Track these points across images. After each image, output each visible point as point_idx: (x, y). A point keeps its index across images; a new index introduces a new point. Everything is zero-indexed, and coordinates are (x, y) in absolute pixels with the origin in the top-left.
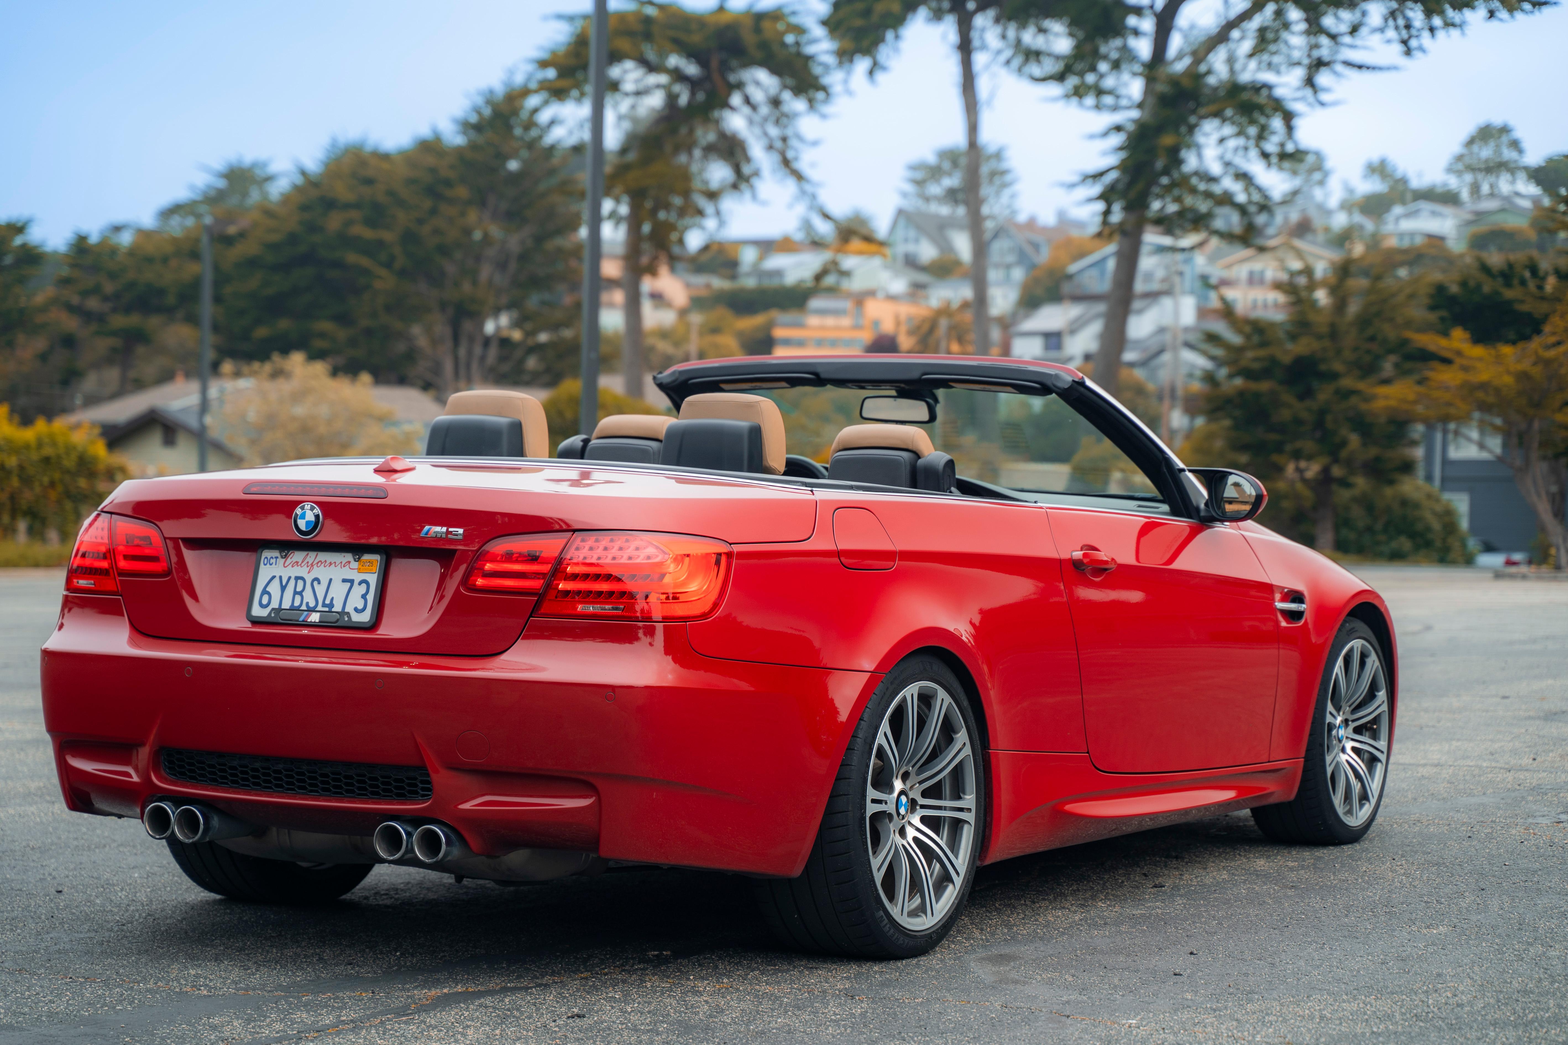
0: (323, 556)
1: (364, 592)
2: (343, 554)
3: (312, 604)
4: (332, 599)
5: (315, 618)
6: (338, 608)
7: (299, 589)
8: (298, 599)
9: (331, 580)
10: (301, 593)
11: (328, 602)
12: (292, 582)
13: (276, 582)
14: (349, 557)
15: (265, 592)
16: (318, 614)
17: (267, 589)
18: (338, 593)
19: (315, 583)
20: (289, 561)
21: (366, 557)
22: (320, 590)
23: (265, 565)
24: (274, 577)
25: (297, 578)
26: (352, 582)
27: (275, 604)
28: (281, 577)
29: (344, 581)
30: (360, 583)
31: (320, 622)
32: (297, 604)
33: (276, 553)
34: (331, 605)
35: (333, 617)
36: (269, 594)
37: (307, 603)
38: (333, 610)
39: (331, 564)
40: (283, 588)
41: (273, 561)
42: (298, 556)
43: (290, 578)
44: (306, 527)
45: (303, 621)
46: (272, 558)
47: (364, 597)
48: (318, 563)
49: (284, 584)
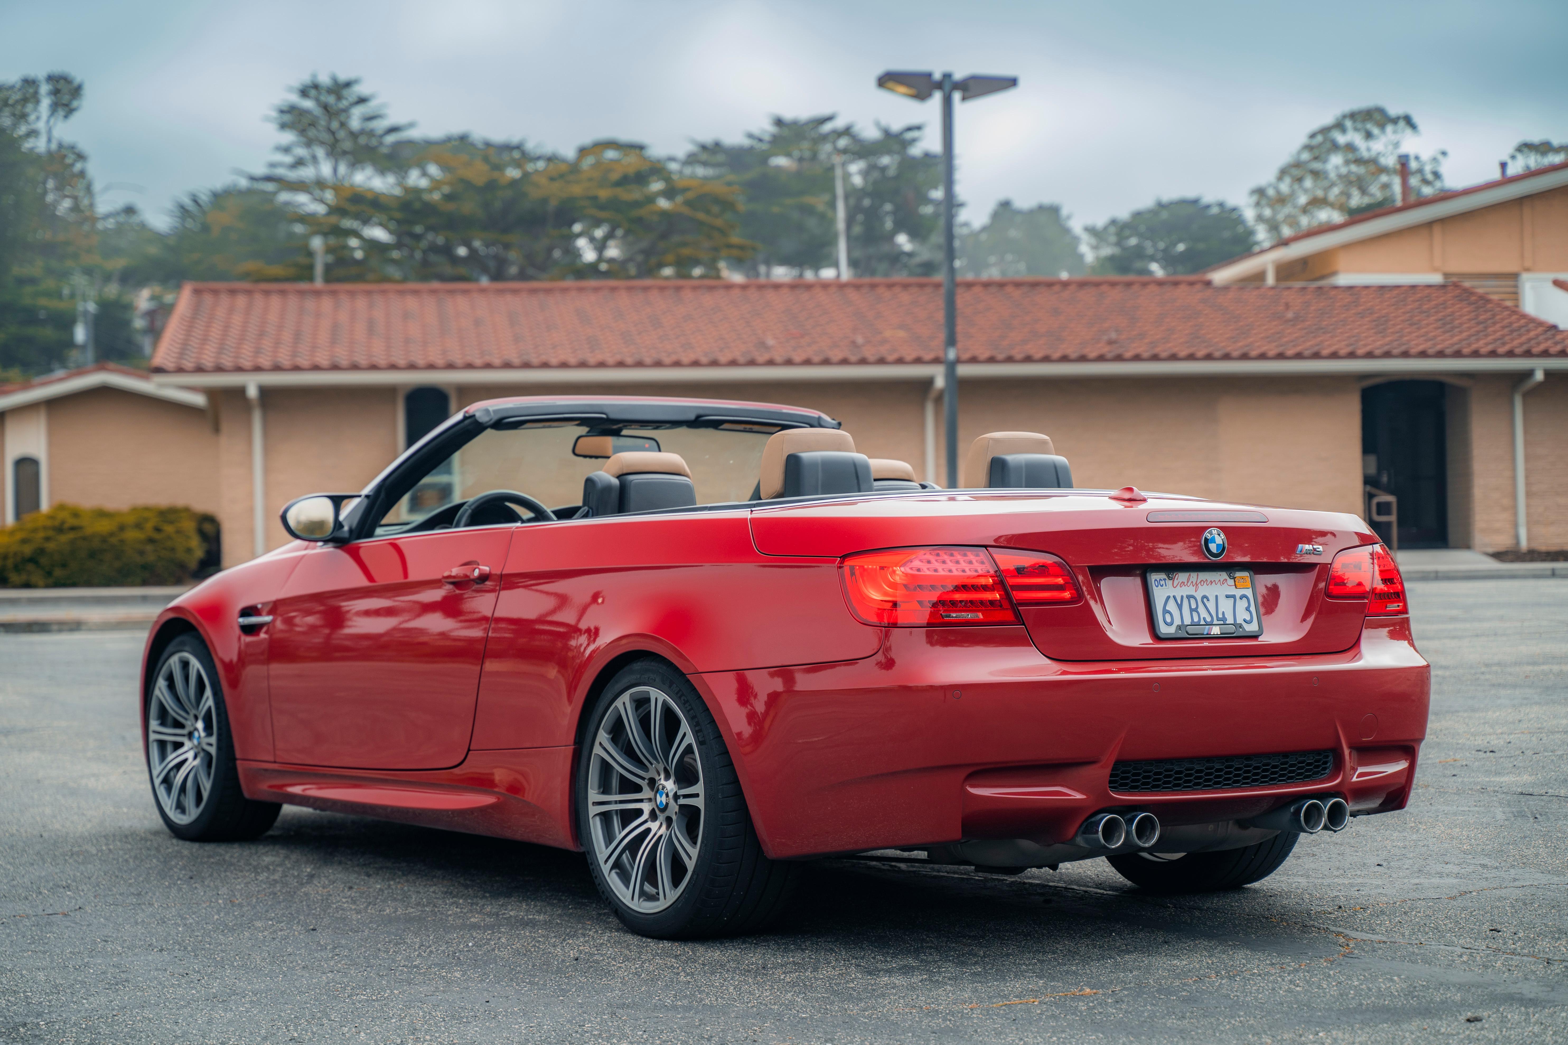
0: (1203, 576)
1: (1246, 605)
2: (1219, 573)
3: (1209, 619)
4: (1223, 613)
5: (1216, 631)
6: (1230, 620)
7: (1194, 606)
8: (1195, 614)
9: (1217, 596)
10: (1196, 610)
11: (1220, 616)
12: (1185, 601)
13: (1172, 601)
14: (1224, 575)
15: (1165, 611)
16: (1218, 627)
17: (1167, 608)
18: (1226, 607)
19: (1205, 600)
20: (1176, 582)
21: (1238, 574)
22: (1211, 605)
23: (1157, 586)
24: (1168, 598)
25: (1189, 597)
26: (1234, 597)
27: (1177, 622)
28: (1174, 597)
29: (1227, 596)
30: (1241, 598)
31: (1221, 634)
32: (1196, 619)
33: (1162, 576)
34: (1224, 619)
35: (1232, 629)
36: (1169, 612)
37: (1204, 619)
38: (1227, 622)
39: (1211, 582)
40: (1180, 607)
41: (1162, 582)
42: (1182, 577)
43: (1182, 597)
44: (1217, 550)
45: (1207, 634)
46: (1160, 580)
47: (1248, 609)
48: (1201, 582)
49: (1179, 603)
